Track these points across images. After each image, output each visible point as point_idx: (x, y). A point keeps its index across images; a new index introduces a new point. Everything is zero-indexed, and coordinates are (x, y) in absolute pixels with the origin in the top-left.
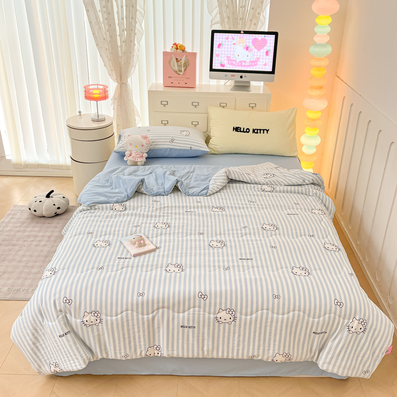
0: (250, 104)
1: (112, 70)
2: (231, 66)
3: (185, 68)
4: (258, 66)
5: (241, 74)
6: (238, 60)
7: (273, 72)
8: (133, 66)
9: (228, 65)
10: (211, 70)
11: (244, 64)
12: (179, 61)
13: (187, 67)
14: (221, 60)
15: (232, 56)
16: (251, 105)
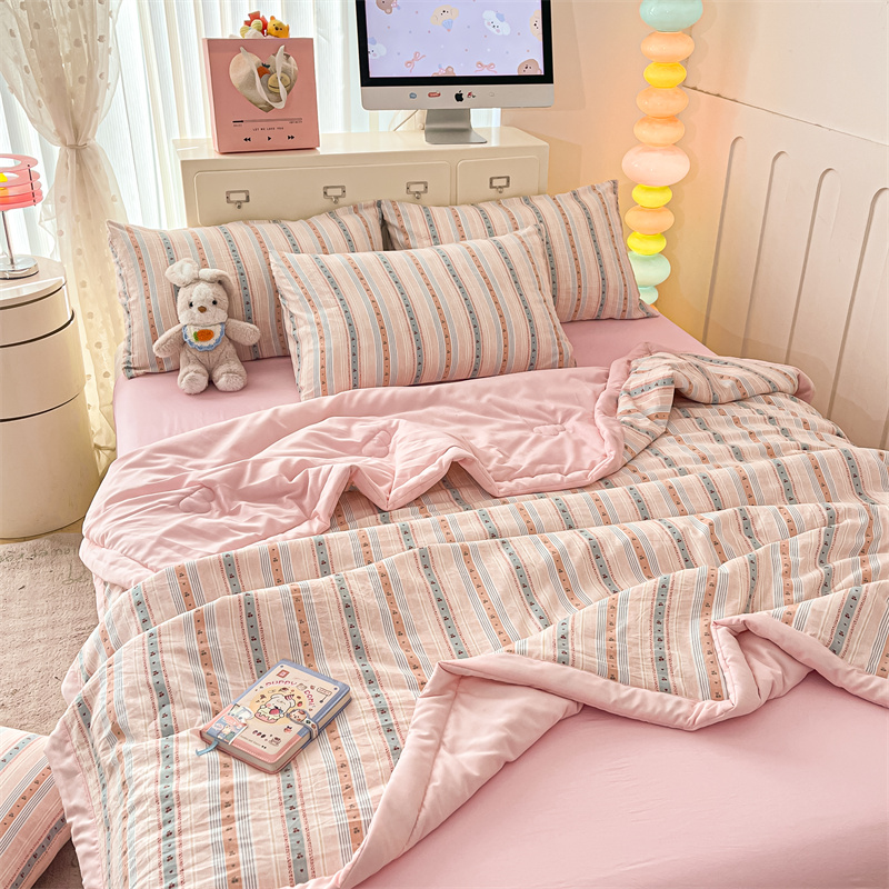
0: (491, 179)
1: (39, 105)
5: (457, 89)
7: (547, 78)
8: (108, 86)
10: (367, 80)
16: (496, 183)
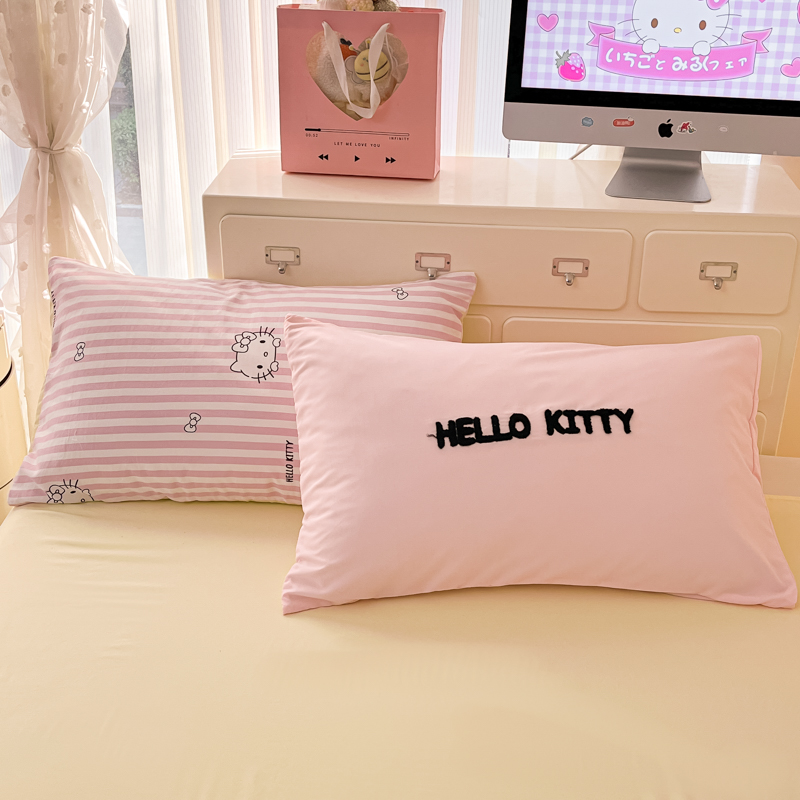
0: (705, 265)
2: (615, 76)
3: (387, 85)
4: (752, 78)
5: (663, 115)
6: (650, 48)
9: (600, 72)
11: (684, 66)
12: (355, 53)
13: (394, 83)
14: (565, 45)
15: (619, 27)
